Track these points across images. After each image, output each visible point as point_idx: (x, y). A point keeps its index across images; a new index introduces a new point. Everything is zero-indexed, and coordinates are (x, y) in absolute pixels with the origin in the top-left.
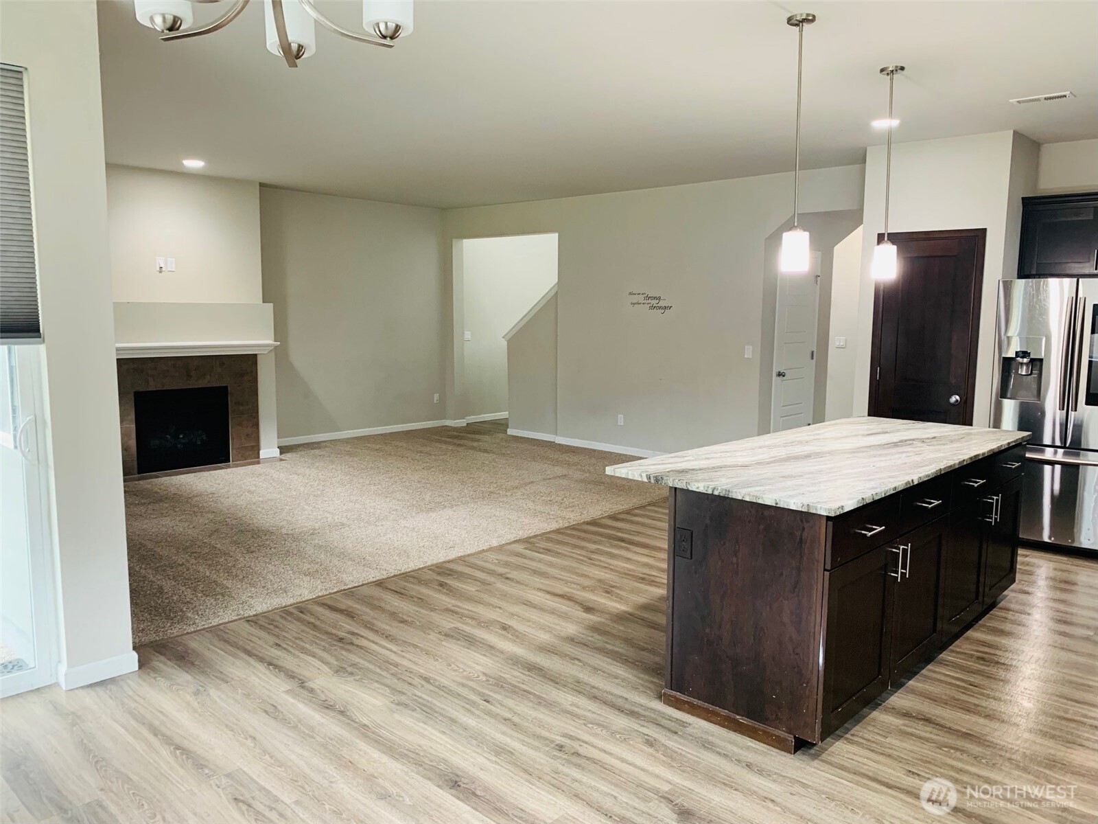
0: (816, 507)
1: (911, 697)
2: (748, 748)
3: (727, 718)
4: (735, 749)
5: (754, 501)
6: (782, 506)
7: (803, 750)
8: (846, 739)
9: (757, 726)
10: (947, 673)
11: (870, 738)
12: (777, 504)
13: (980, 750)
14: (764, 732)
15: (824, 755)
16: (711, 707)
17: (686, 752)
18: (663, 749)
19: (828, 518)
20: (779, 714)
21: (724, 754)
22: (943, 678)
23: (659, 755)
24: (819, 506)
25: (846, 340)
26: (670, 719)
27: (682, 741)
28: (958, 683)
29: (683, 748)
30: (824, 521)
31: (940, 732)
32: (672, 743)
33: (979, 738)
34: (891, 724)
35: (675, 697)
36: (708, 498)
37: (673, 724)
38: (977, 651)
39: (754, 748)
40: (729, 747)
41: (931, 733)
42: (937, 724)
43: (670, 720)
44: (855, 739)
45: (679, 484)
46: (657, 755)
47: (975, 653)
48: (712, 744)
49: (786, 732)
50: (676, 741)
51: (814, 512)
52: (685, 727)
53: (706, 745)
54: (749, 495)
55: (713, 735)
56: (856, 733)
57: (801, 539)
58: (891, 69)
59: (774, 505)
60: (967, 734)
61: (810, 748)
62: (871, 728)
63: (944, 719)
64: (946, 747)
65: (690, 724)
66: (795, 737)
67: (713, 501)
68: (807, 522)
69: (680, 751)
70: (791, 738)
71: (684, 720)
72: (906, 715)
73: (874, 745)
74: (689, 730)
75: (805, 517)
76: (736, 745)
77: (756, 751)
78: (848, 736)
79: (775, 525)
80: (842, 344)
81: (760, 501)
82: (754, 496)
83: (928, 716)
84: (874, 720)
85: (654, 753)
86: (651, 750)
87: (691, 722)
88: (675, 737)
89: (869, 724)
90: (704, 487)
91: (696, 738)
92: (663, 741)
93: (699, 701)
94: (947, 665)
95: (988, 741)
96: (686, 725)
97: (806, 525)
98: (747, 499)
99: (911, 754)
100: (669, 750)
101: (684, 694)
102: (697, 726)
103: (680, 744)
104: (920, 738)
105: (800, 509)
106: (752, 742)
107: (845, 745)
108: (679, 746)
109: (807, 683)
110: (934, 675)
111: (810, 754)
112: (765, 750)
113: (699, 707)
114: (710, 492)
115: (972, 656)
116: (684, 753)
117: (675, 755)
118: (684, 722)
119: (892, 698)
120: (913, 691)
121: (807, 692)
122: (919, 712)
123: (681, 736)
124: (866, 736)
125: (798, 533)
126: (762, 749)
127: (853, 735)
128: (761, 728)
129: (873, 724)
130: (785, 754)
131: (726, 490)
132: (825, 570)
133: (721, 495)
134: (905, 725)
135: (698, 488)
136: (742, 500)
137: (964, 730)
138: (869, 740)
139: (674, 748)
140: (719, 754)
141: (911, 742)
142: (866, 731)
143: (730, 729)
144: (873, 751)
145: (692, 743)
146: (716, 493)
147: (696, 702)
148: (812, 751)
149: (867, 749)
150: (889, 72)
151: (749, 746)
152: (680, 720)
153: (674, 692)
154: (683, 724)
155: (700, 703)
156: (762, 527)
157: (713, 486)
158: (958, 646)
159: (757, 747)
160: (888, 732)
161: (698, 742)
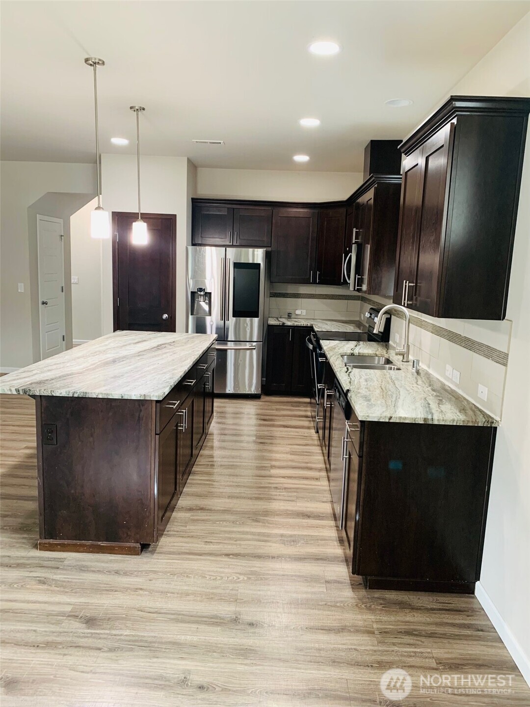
0: (150, 395)
1: (188, 498)
2: (111, 561)
3: (92, 546)
4: (103, 565)
5: (106, 397)
6: (126, 398)
7: (145, 551)
8: (166, 535)
9: (113, 545)
10: (200, 478)
11: (178, 530)
12: (122, 397)
13: (233, 517)
14: (120, 547)
15: (157, 549)
16: (78, 542)
17: (71, 578)
18: (54, 582)
19: (157, 401)
20: (129, 532)
21: (98, 571)
22: (199, 482)
23: (53, 588)
24: (152, 395)
25: (78, 278)
26: (49, 559)
27: (65, 572)
28: (208, 482)
29: (69, 577)
30: (154, 404)
31: (211, 514)
32: (58, 576)
33: (230, 511)
34: (186, 518)
35: (49, 544)
36: (68, 400)
37: (53, 562)
38: (209, 462)
39: (114, 560)
40: (99, 564)
41: (207, 516)
42: (208, 510)
43: (49, 561)
44: (171, 533)
45: (45, 392)
46: (51, 588)
47: (209, 463)
48: (87, 567)
49: (135, 543)
50: (60, 574)
51: (148, 399)
52: (63, 562)
53: (83, 569)
54: (101, 393)
55: (84, 561)
56: (169, 529)
57: (139, 417)
58: (137, 108)
59: (121, 398)
60: (224, 510)
61: (148, 548)
62: (176, 524)
63: (210, 505)
64: (217, 521)
65: (65, 559)
66: (141, 544)
67: (72, 401)
68: (143, 405)
69: (67, 580)
70: (138, 545)
71: (60, 557)
72: (190, 509)
73: (181, 533)
74: (66, 563)
75: (142, 403)
76: (103, 562)
77: (116, 561)
78: (165, 533)
79: (121, 411)
80: (75, 281)
81: (110, 397)
82: (105, 394)
83: (202, 506)
84: (175, 518)
85: (49, 587)
86: (45, 587)
87: (65, 557)
88: (59, 571)
89: (174, 521)
90: (66, 392)
91: (74, 567)
92: (51, 577)
93: (69, 541)
94: (198, 474)
95: (234, 511)
96: (62, 560)
97: (142, 408)
98: (100, 396)
99: (203, 532)
100: (59, 582)
101: (56, 539)
102: (70, 558)
103: (64, 574)
104: (203, 520)
105: (139, 398)
106: (112, 556)
107: (166, 539)
108: (65, 577)
109: (147, 508)
110: (195, 482)
111: (150, 552)
112: (122, 559)
113: (69, 545)
114: (71, 395)
115: (208, 465)
116: (70, 580)
117: (64, 584)
118: (60, 559)
119: (179, 502)
120: (188, 495)
121: (147, 514)
122: (197, 506)
123: (63, 569)
124: (175, 529)
125: (137, 415)
126: (120, 558)
127: (168, 531)
128: (117, 545)
129: (176, 520)
130: (135, 556)
131: (84, 393)
132: (156, 434)
133: (80, 396)
134: (193, 516)
135: (61, 394)
136: (97, 398)
137: (222, 509)
138: (178, 531)
139: (61, 579)
140: (93, 571)
141: (199, 524)
142: (174, 526)
143: (94, 553)
144: (182, 537)
145: (73, 571)
146: (76, 395)
147: (66, 542)
148: (150, 549)
149: (178, 537)
150: (136, 110)
151: (111, 559)
152: (57, 558)
153: (48, 540)
154: (61, 560)
155: (70, 542)
156: (111, 414)
157: (73, 391)
158: (199, 462)
159: (116, 558)
160: (186, 523)
161: (76, 569)
